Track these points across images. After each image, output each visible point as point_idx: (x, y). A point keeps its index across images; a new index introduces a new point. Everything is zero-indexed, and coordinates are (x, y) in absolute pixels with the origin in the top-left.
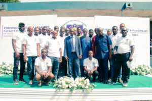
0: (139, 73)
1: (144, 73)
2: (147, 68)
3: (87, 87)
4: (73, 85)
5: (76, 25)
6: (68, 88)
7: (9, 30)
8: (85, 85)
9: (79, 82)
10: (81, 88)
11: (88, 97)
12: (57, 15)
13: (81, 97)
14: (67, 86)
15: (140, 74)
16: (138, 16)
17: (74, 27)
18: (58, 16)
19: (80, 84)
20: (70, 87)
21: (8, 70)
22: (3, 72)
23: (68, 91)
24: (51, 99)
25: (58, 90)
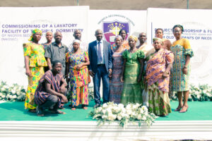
3: (144, 118)
4: (123, 115)
5: (118, 23)
6: (117, 119)
7: (11, 29)
8: (142, 115)
9: (133, 111)
10: (136, 120)
11: (147, 133)
12: (88, 7)
13: (137, 133)
14: (115, 117)
17: (115, 25)
18: (91, 8)
19: (134, 114)
20: (120, 118)
21: (11, 94)
22: (4, 96)
23: (116, 123)
24: (90, 137)
25: (102, 124)
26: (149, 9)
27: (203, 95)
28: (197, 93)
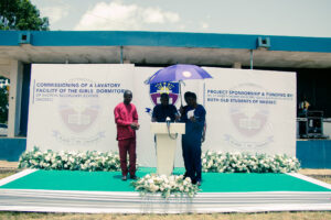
0: (274, 169)
1: (284, 170)
2: (290, 161)
3: (187, 190)
4: (166, 186)
5: (167, 83)
6: (159, 190)
8: (185, 187)
9: (176, 182)
12: (133, 65)
13: (179, 205)
14: (157, 187)
15: (278, 171)
17: (163, 85)
18: (136, 66)
19: (176, 185)
20: (162, 189)
21: (45, 161)
22: (36, 164)
23: (159, 195)
25: (143, 194)
27: (259, 165)
28: (253, 163)
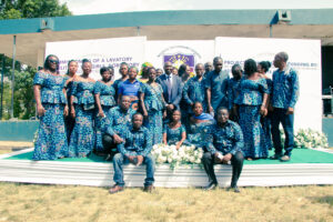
0: (299, 144)
1: (309, 145)
2: (316, 135)
4: (174, 157)
5: (182, 55)
6: (167, 162)
8: (196, 158)
9: (186, 152)
10: (189, 163)
12: (145, 37)
14: (164, 159)
15: (302, 147)
16: (305, 37)
17: (177, 58)
18: (148, 39)
19: (187, 156)
20: (170, 160)
23: (166, 167)
26: (218, 38)
